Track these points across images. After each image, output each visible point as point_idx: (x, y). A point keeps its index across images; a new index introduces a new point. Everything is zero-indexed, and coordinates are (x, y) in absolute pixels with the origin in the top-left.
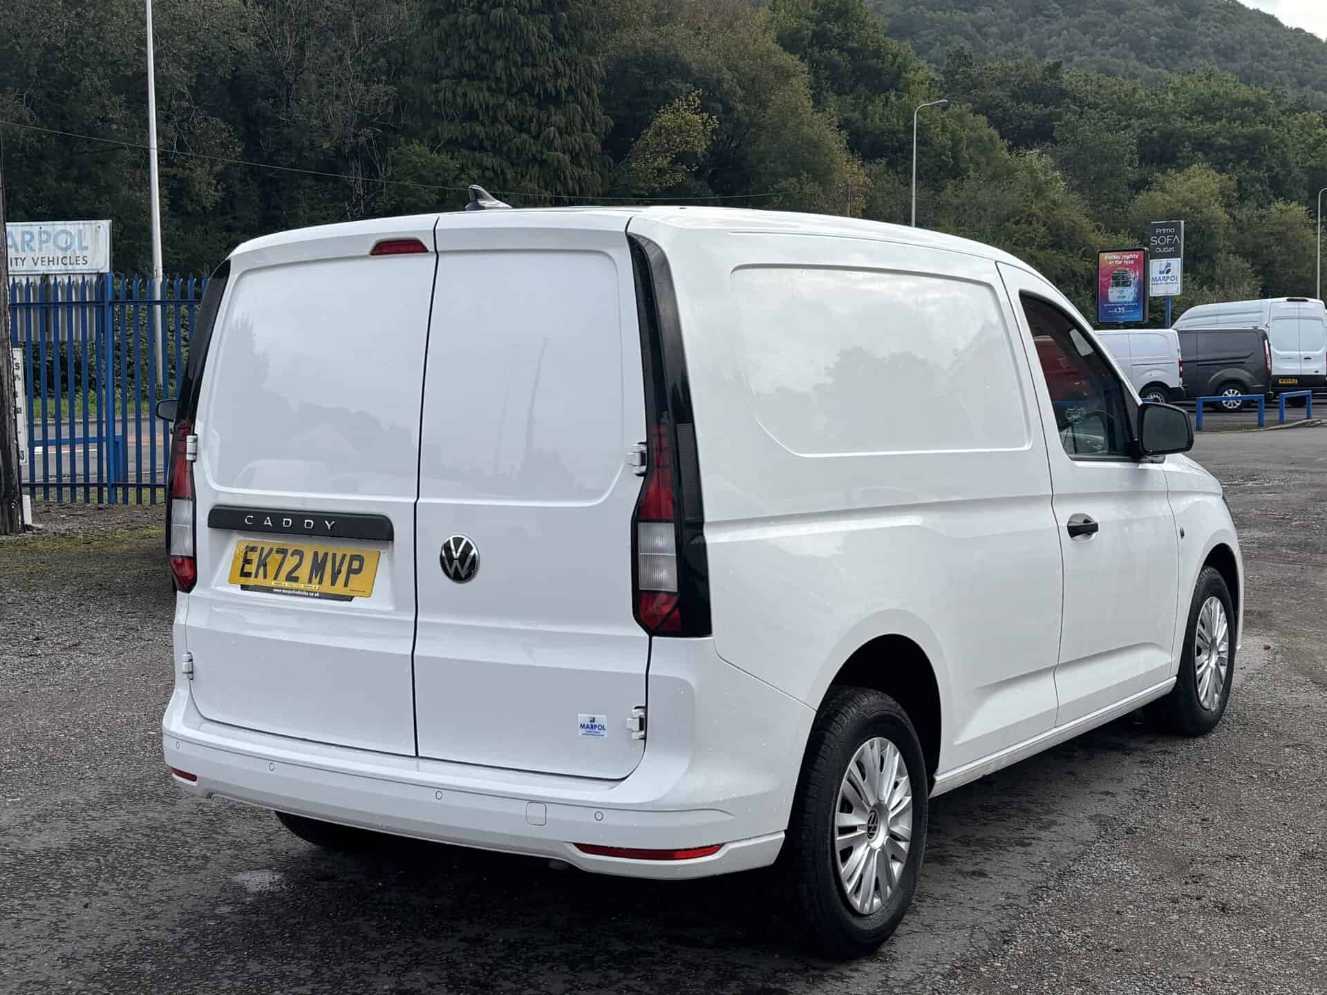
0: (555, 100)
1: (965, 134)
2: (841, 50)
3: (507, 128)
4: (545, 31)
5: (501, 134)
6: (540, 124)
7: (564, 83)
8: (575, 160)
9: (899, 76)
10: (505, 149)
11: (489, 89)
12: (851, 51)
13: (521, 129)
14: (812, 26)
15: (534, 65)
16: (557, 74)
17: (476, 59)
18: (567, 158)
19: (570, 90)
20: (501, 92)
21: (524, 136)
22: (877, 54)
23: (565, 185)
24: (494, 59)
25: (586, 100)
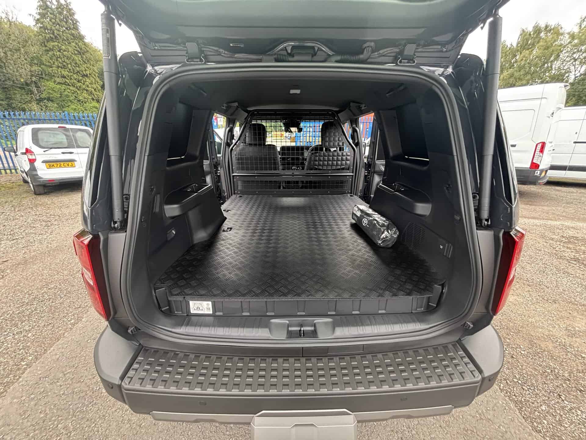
0: (87, 76)
3: (75, 81)
4: (80, 59)
5: (74, 82)
6: (84, 81)
8: (95, 90)
10: (76, 86)
11: (67, 71)
13: (79, 81)
15: (79, 67)
16: (86, 70)
17: (62, 64)
18: (93, 90)
19: (90, 74)
20: (71, 72)
23: (94, 95)
24: (67, 64)
25: (95, 77)
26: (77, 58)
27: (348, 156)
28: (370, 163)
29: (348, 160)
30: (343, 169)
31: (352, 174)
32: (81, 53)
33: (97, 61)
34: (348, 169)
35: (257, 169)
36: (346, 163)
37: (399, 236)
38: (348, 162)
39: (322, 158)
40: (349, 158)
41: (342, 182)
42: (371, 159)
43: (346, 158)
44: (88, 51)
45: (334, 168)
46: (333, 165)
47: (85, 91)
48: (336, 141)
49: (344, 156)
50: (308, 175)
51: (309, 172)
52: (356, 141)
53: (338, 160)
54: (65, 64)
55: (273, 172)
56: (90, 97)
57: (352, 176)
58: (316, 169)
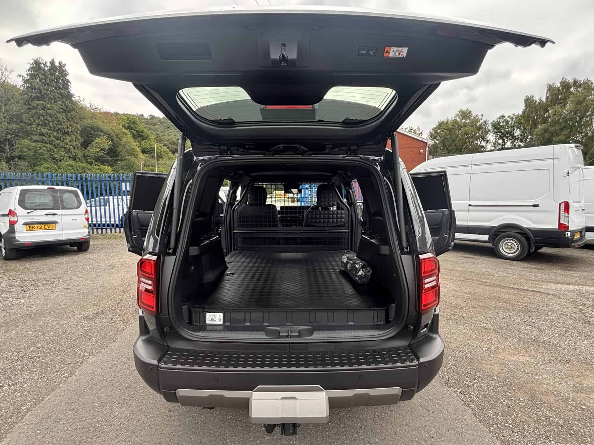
0: (68, 133)
1: (162, 150)
2: (134, 130)
3: (54, 139)
4: (64, 117)
5: (52, 140)
6: (63, 139)
7: (70, 130)
8: (74, 148)
9: (147, 137)
10: (53, 143)
11: (48, 129)
12: (136, 130)
13: (58, 139)
14: (127, 124)
15: (61, 125)
16: (68, 128)
17: (43, 121)
18: (72, 147)
19: (72, 132)
20: (52, 130)
21: (59, 141)
22: (142, 132)
23: (72, 153)
24: (49, 122)
25: (76, 134)
26: (61, 117)
27: (343, 214)
28: (365, 221)
29: (343, 218)
30: (339, 226)
31: (347, 231)
32: (65, 111)
33: (81, 119)
34: (344, 226)
35: (257, 227)
36: (341, 220)
37: (371, 274)
38: (343, 220)
39: (318, 216)
40: (343, 216)
41: (339, 239)
42: (366, 217)
43: (341, 216)
44: (74, 109)
45: (330, 225)
46: (329, 222)
47: (63, 149)
48: (331, 201)
49: (339, 214)
50: (305, 232)
51: (307, 228)
52: (350, 201)
53: (333, 218)
54: (46, 121)
55: (272, 229)
56: (67, 155)
57: (348, 232)
58: (313, 226)
